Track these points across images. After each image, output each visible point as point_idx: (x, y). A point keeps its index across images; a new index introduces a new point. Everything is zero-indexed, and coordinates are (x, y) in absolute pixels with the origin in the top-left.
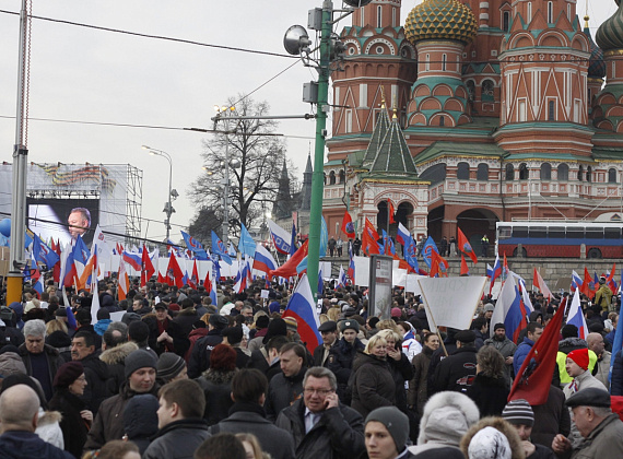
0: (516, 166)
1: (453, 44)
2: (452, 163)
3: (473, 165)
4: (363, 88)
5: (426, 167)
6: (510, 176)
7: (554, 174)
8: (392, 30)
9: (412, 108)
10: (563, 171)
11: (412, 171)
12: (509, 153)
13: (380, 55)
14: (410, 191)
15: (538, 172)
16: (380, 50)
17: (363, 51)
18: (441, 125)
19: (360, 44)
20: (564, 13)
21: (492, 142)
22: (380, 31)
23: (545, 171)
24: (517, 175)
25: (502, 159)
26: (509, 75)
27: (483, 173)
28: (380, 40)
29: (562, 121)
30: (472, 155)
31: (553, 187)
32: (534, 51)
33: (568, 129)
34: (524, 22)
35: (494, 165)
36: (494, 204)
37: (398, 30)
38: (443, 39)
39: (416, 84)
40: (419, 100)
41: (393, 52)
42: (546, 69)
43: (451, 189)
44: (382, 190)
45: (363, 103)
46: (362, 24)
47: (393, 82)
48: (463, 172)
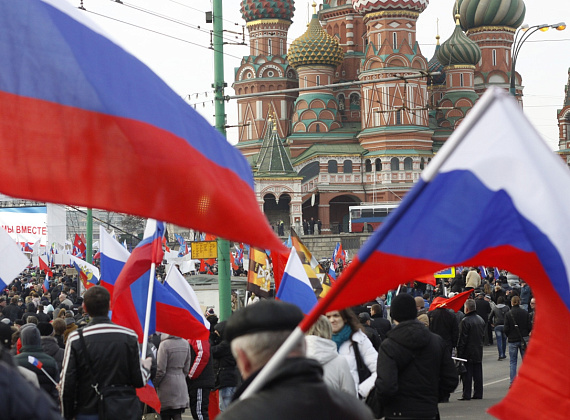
0: (373, 161)
1: (324, 67)
2: (323, 161)
3: (340, 162)
4: (259, 104)
5: (304, 165)
6: (369, 169)
7: (401, 166)
8: (279, 57)
9: (296, 117)
10: (408, 162)
11: (289, 170)
12: (367, 152)
13: (270, 78)
14: (288, 185)
15: (389, 165)
16: (271, 74)
17: (257, 76)
18: (318, 131)
19: (255, 69)
20: (406, 41)
21: (357, 142)
22: (270, 59)
23: (395, 163)
24: (374, 167)
25: (362, 156)
26: (365, 90)
27: (348, 167)
28: (270, 66)
29: (406, 124)
30: (339, 154)
31: (401, 175)
32: (383, 71)
33: (411, 129)
34: (375, 49)
35: (356, 161)
36: (358, 191)
37: (284, 57)
38: (316, 64)
39: (298, 100)
40: (300, 112)
41: (281, 75)
42: (393, 85)
43: (324, 180)
44: (266, 185)
45: (259, 116)
46: (257, 54)
47: (282, 98)
48: (333, 167)
